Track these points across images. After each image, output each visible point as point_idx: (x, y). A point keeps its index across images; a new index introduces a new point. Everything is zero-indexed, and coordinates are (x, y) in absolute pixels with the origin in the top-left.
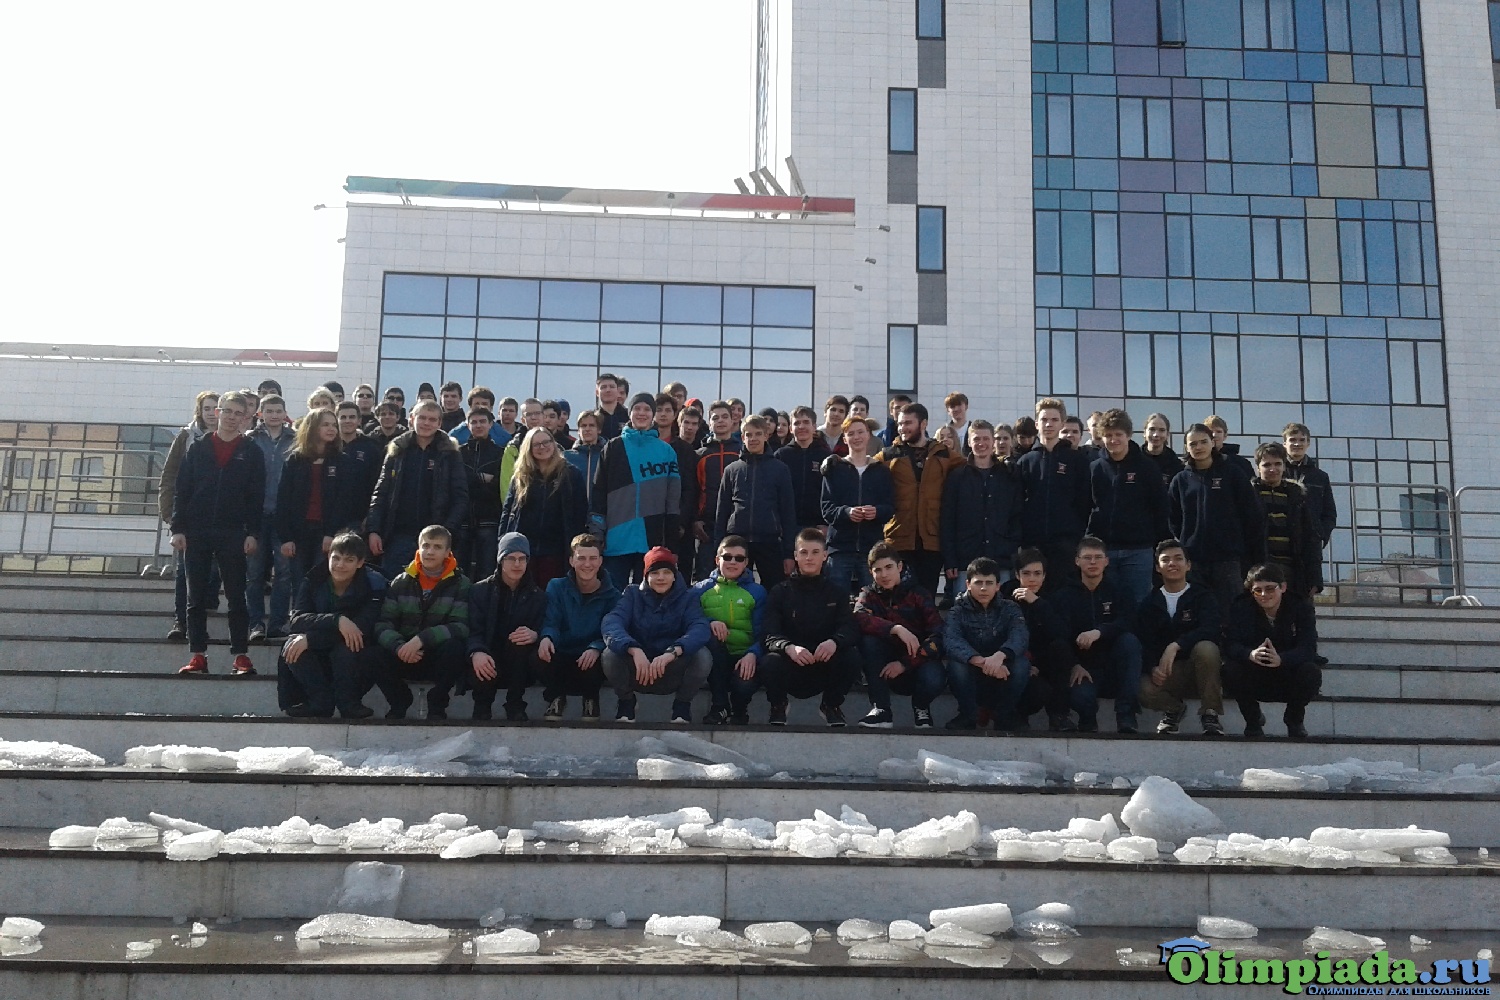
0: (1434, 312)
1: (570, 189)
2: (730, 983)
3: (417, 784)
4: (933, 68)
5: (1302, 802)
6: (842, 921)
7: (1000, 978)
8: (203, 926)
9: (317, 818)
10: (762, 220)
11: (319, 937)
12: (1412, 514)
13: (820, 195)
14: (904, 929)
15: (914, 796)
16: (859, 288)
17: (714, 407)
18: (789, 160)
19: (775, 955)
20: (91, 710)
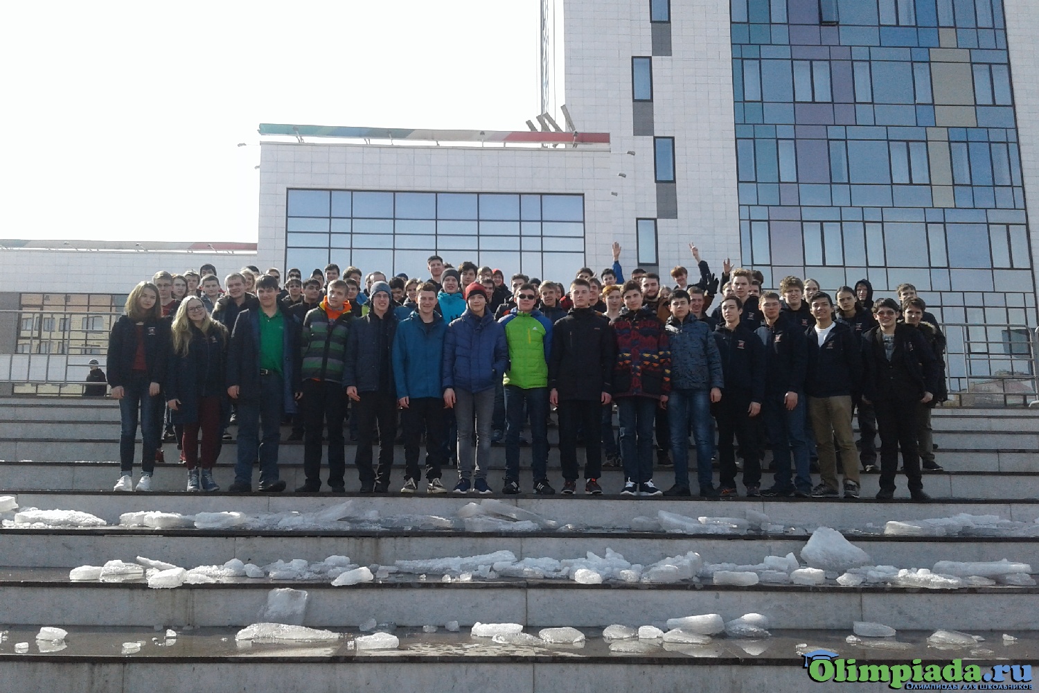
0: (1020, 205)
1: (413, 130)
2: (529, 667)
3: (316, 536)
4: (662, 41)
5: (927, 544)
6: (606, 626)
7: (713, 664)
8: (173, 632)
9: (249, 559)
10: (546, 149)
11: (251, 639)
12: (1010, 345)
13: (587, 131)
14: (649, 632)
15: (656, 542)
16: (615, 194)
17: (515, 278)
18: (563, 108)
19: (559, 649)
20: (97, 488)
